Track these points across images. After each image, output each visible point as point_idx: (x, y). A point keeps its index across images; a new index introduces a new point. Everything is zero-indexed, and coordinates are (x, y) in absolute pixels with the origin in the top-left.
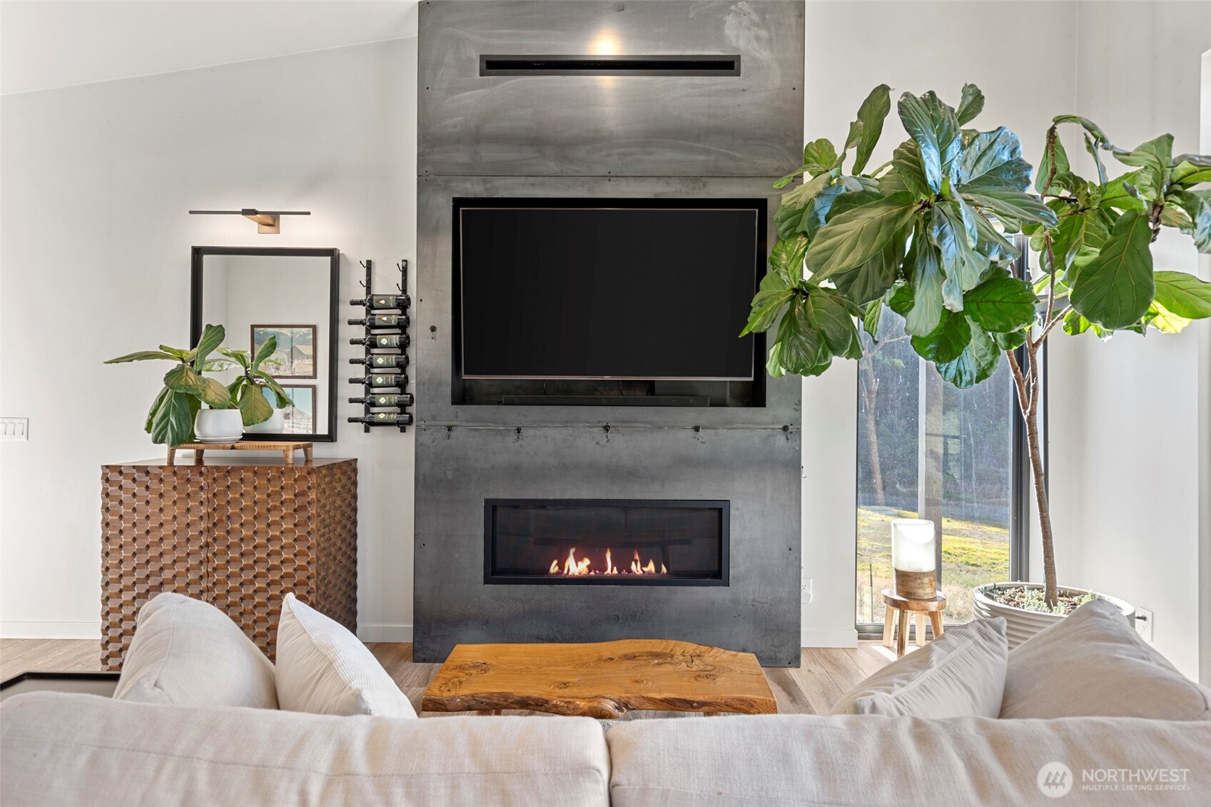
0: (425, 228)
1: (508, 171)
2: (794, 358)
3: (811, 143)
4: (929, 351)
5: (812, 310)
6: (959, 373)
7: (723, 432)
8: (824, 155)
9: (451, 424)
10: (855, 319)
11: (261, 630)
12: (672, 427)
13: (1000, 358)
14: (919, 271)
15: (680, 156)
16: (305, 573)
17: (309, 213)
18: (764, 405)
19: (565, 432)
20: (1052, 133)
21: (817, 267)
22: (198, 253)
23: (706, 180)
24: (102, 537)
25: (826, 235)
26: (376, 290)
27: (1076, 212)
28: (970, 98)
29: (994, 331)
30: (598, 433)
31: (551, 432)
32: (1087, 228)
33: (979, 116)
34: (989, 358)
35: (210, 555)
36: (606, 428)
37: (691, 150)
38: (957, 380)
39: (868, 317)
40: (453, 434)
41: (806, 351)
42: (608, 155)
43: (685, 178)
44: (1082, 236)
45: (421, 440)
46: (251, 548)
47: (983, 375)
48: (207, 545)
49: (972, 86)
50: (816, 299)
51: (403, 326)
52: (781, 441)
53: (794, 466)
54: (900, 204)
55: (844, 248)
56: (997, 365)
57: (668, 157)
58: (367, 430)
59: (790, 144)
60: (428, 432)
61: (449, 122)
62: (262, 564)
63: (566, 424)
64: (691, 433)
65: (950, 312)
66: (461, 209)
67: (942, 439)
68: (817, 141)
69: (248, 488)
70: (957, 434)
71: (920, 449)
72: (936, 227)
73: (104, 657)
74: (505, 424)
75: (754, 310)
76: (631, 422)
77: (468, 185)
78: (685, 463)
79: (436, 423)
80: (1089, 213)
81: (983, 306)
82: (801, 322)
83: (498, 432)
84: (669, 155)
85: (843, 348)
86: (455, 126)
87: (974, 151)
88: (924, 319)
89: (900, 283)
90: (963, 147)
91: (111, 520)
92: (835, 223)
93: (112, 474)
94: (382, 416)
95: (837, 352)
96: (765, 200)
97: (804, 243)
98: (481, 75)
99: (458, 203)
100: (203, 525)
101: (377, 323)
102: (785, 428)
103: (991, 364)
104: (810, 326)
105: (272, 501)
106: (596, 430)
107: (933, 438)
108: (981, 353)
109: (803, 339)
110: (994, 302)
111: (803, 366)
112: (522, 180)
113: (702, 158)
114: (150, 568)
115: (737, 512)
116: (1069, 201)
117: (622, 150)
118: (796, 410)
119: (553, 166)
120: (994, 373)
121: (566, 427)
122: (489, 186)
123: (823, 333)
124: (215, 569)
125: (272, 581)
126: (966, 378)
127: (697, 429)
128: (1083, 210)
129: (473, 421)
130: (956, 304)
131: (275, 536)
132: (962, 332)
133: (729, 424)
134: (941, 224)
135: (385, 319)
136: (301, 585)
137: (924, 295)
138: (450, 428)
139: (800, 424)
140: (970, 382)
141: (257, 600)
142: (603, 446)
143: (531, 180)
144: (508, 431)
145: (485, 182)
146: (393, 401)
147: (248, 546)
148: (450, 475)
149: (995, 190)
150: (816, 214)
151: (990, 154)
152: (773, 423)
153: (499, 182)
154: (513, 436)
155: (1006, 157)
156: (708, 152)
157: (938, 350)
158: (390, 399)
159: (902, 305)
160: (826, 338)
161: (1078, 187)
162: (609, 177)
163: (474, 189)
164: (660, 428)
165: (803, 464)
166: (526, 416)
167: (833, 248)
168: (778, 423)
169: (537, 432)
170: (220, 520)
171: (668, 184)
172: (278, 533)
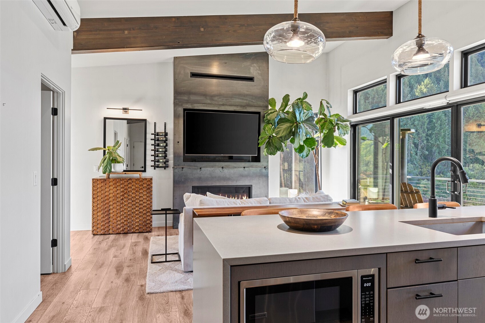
0: (176, 116)
1: (198, 102)
2: (270, 152)
3: (270, 99)
4: (297, 151)
5: (273, 141)
6: (303, 156)
7: (251, 168)
8: (273, 102)
9: (183, 167)
10: (283, 144)
11: (138, 221)
12: (238, 167)
13: (310, 152)
14: (296, 136)
15: (240, 101)
16: (149, 205)
17: (142, 110)
18: (260, 162)
19: (212, 169)
20: (321, 102)
21: (277, 134)
22: (105, 119)
23: (246, 107)
24: (92, 198)
25: (278, 128)
26: (157, 131)
27: (325, 122)
28: (305, 95)
29: (309, 147)
30: (221, 169)
31: (209, 169)
32: (327, 125)
33: (307, 99)
34: (308, 152)
35: (123, 202)
36: (223, 168)
37: (243, 99)
38: (302, 157)
39: (285, 143)
40: (183, 169)
41: (273, 150)
42: (223, 100)
43: (241, 106)
44: (326, 127)
45: (175, 171)
46: (135, 199)
47: (307, 156)
48: (122, 199)
49: (305, 92)
50: (275, 139)
51: (165, 141)
52: (264, 170)
53: (267, 176)
54: (292, 123)
55: (282, 131)
56: (310, 154)
57: (237, 101)
58: (155, 169)
59: (266, 99)
60: (177, 169)
61: (182, 89)
62: (138, 204)
63: (212, 167)
64: (243, 169)
65: (301, 145)
66: (186, 111)
67: (298, 172)
68: (272, 98)
69: (134, 184)
70: (302, 170)
71: (293, 174)
72: (299, 129)
73: (93, 230)
74: (197, 167)
75: (260, 140)
76: (228, 166)
77: (187, 105)
78: (242, 176)
79: (179, 167)
80: (327, 122)
81: (307, 142)
82: (271, 144)
83: (195, 169)
84: (238, 100)
85: (280, 150)
86: (184, 90)
87: (305, 114)
88: (296, 145)
89: (292, 137)
90: (303, 114)
91: (95, 193)
92: (280, 125)
93: (95, 181)
94: (161, 165)
95: (279, 150)
96: (260, 112)
97: (271, 126)
98: (191, 77)
99: (185, 110)
100: (122, 194)
101: (160, 140)
102: (265, 167)
103: (309, 153)
104: (273, 145)
105: (141, 187)
106: (220, 168)
107: (297, 172)
108: (307, 151)
109: (272, 148)
110: (309, 142)
111: (272, 153)
112: (201, 105)
113: (245, 101)
114: (106, 206)
115: (254, 188)
116: (324, 118)
117: (226, 98)
118: (267, 163)
119: (209, 101)
120: (309, 156)
121: (213, 167)
122: (193, 106)
123: (276, 146)
124: (125, 205)
125: (140, 208)
126: (304, 156)
127: (244, 168)
128: (326, 121)
129: (189, 166)
130: (302, 143)
131: (142, 196)
132: (303, 147)
133: (252, 167)
134: (300, 129)
135: (162, 139)
136: (148, 208)
137: (296, 140)
138: (183, 168)
139: (268, 166)
140: (305, 157)
141: (136, 213)
142: (222, 172)
143: (203, 105)
144: (198, 168)
145: (192, 105)
146: (164, 161)
147: (134, 199)
148: (183, 180)
149: (309, 122)
150: (275, 121)
151: (308, 115)
152: (262, 166)
153: (195, 105)
154: (199, 170)
155: (311, 115)
156: (247, 100)
157: (299, 151)
158: (163, 161)
159: (292, 142)
160: (277, 147)
161: (325, 116)
162: (223, 105)
163: (189, 106)
164: (236, 167)
165: (269, 176)
166: (202, 165)
167: (280, 131)
168: (263, 166)
169: (205, 169)
170: (126, 192)
171: (237, 107)
172: (142, 195)
